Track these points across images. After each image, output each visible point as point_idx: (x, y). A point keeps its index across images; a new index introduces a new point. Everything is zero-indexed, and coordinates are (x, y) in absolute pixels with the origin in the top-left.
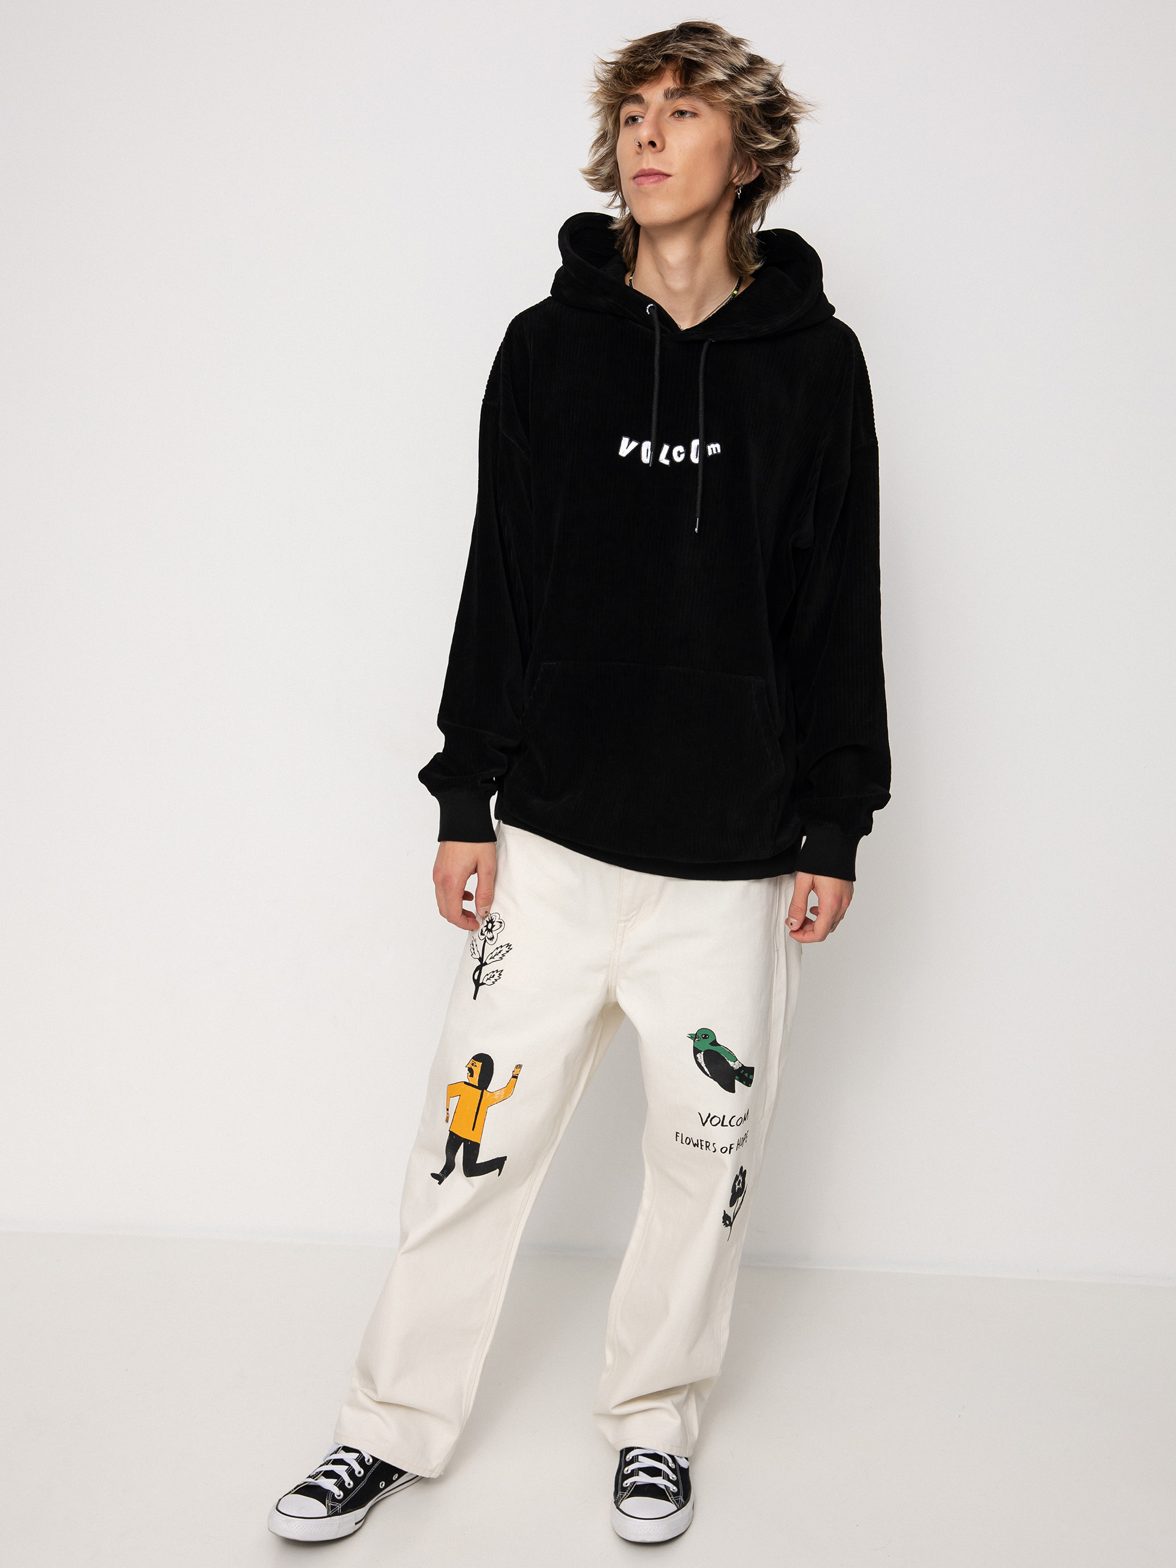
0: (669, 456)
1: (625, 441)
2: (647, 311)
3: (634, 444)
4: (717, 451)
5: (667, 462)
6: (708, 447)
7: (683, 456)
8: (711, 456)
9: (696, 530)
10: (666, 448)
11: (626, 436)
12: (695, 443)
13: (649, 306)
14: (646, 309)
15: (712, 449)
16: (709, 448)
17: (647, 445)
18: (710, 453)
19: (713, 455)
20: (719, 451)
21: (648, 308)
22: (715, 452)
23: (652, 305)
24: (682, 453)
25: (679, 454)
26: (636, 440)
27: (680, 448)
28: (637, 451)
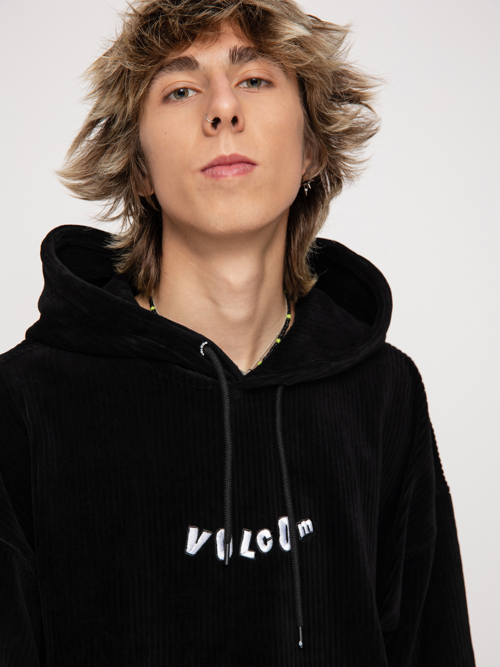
0: (253, 546)
1: (193, 532)
2: (202, 352)
3: (206, 536)
4: (309, 529)
5: (252, 555)
6: (299, 525)
7: (270, 543)
8: (304, 537)
9: (300, 644)
10: (247, 535)
11: (194, 525)
12: (283, 522)
13: (203, 344)
14: (200, 348)
15: (303, 528)
16: (300, 527)
17: (220, 535)
18: (302, 535)
19: (306, 536)
20: (311, 530)
21: (202, 347)
22: (307, 532)
23: (206, 343)
24: (269, 539)
25: (265, 541)
26: (209, 530)
27: (266, 533)
28: (211, 543)
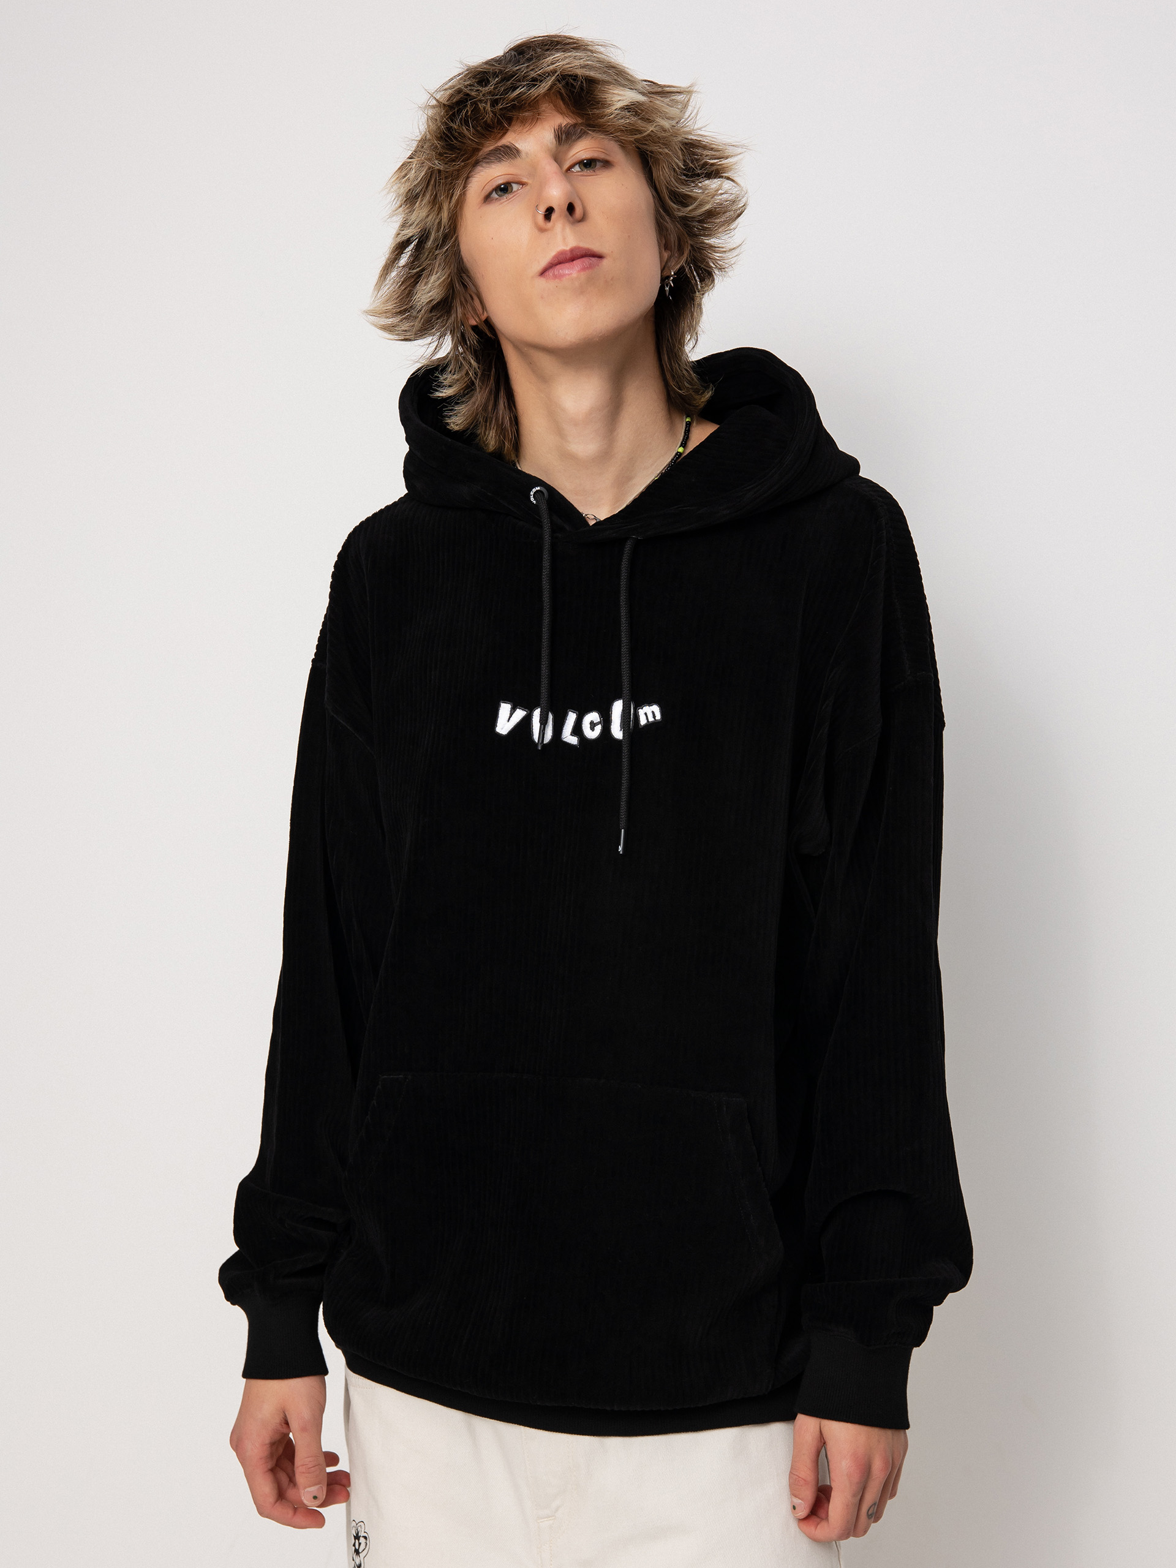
1: (505, 708)
2: (532, 499)
4: (654, 716)
5: (574, 740)
6: (640, 711)
8: (646, 726)
9: (620, 849)
10: (572, 717)
11: (506, 701)
13: (534, 490)
14: (530, 495)
15: (646, 714)
16: (641, 712)
17: (540, 715)
18: (643, 721)
19: (649, 725)
20: (658, 717)
21: (532, 493)
22: (651, 719)
23: (538, 488)
24: (597, 724)
25: (593, 725)
26: (523, 707)
28: (526, 722)
